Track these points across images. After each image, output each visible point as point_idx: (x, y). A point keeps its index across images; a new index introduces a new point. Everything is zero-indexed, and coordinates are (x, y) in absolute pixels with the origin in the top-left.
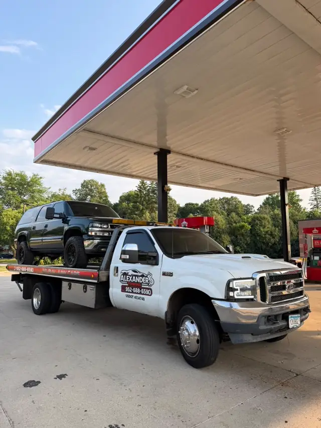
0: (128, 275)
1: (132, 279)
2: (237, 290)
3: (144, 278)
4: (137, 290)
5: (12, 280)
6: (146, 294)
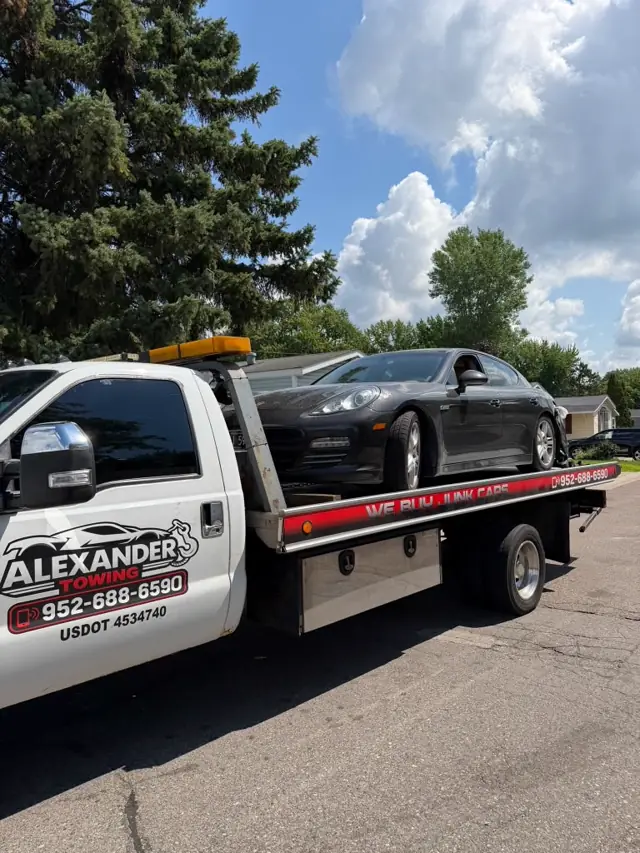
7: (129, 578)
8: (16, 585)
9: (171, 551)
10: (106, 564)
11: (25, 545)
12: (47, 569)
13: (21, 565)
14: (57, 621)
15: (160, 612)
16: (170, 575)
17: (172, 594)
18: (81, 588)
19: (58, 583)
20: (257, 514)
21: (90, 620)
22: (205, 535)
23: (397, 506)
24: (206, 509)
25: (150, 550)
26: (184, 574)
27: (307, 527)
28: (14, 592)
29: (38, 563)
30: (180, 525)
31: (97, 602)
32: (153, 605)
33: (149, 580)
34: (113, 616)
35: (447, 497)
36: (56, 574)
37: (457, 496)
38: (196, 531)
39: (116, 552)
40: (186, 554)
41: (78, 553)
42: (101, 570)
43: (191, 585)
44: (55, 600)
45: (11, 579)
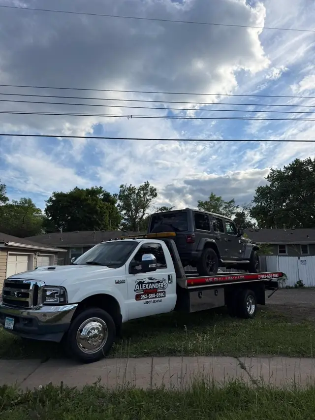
7: (154, 291)
8: (137, 290)
9: (162, 286)
10: (151, 287)
11: (138, 281)
12: (142, 287)
13: (138, 285)
14: (143, 299)
15: (161, 301)
16: (162, 292)
17: (163, 297)
18: (147, 292)
19: (143, 290)
20: (179, 279)
21: (148, 300)
22: (169, 283)
23: (213, 280)
24: (169, 276)
25: (159, 285)
26: (165, 292)
27: (192, 283)
28: (137, 291)
29: (140, 285)
30: (164, 280)
31: (150, 296)
32: (160, 299)
33: (159, 292)
34: (152, 300)
35: (226, 278)
36: (144, 289)
37: (229, 278)
38: (167, 282)
39: (153, 284)
40: (166, 287)
41: (147, 284)
42: (150, 288)
43: (166, 295)
44: (143, 294)
45: (136, 288)
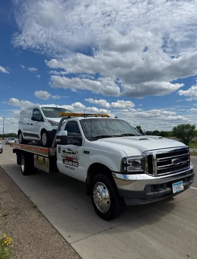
0: (66, 152)
1: (68, 154)
2: (130, 165)
3: (74, 155)
4: (70, 163)
5: (13, 152)
6: (75, 166)
